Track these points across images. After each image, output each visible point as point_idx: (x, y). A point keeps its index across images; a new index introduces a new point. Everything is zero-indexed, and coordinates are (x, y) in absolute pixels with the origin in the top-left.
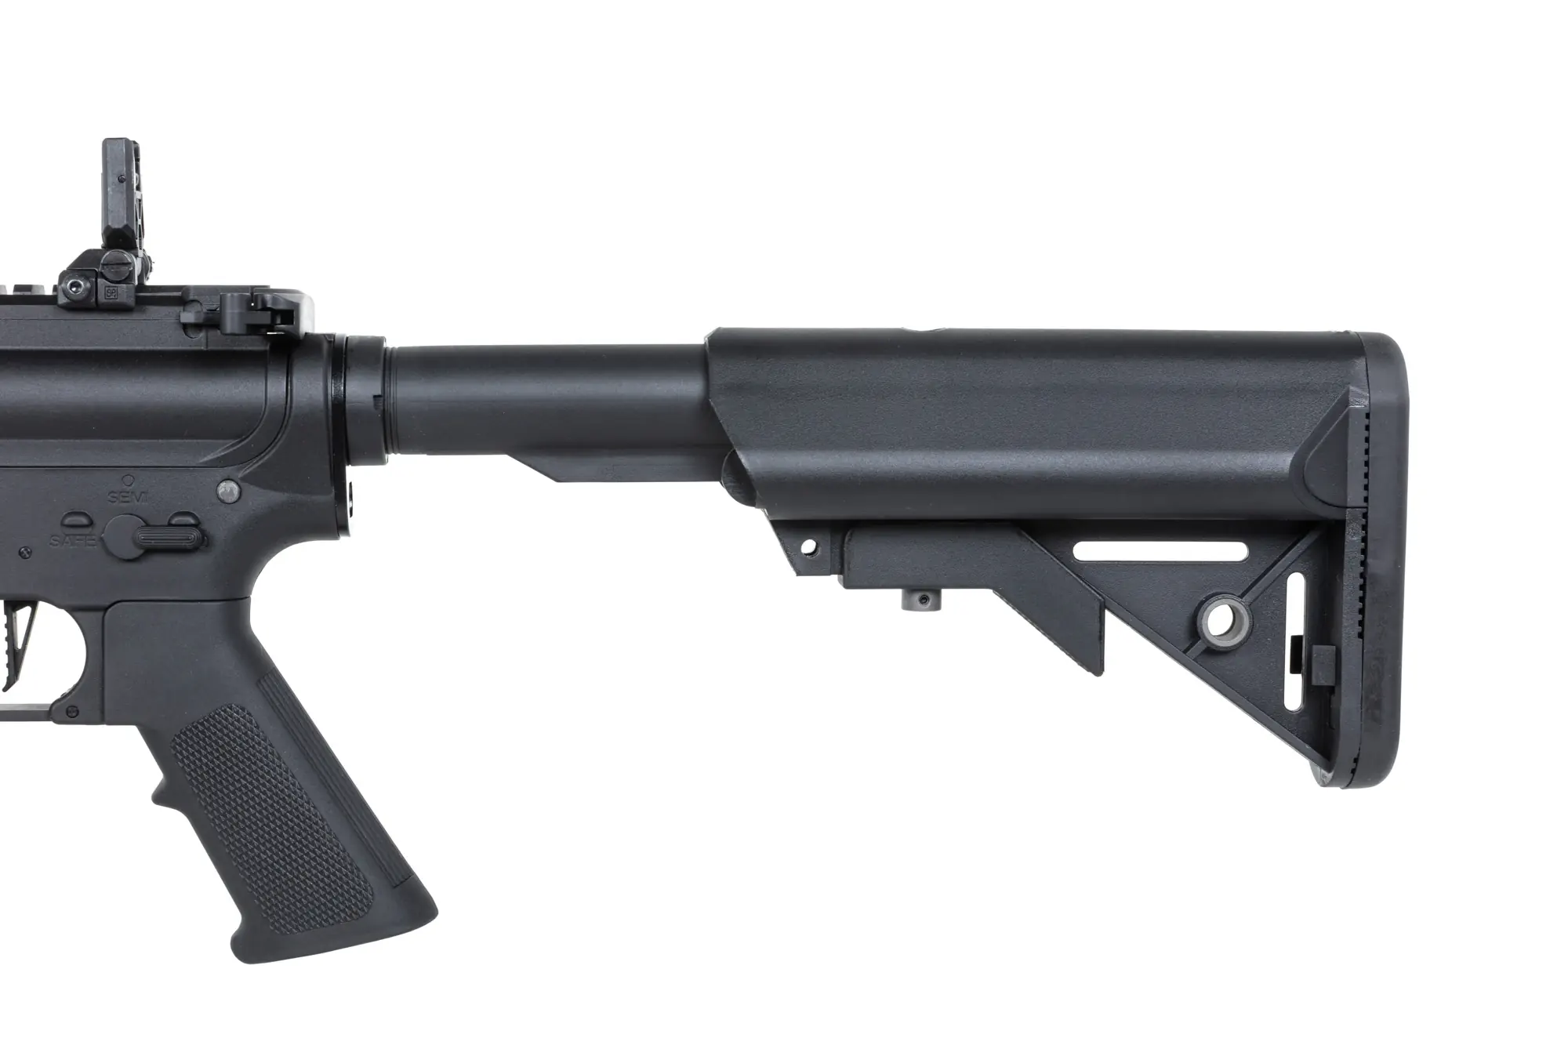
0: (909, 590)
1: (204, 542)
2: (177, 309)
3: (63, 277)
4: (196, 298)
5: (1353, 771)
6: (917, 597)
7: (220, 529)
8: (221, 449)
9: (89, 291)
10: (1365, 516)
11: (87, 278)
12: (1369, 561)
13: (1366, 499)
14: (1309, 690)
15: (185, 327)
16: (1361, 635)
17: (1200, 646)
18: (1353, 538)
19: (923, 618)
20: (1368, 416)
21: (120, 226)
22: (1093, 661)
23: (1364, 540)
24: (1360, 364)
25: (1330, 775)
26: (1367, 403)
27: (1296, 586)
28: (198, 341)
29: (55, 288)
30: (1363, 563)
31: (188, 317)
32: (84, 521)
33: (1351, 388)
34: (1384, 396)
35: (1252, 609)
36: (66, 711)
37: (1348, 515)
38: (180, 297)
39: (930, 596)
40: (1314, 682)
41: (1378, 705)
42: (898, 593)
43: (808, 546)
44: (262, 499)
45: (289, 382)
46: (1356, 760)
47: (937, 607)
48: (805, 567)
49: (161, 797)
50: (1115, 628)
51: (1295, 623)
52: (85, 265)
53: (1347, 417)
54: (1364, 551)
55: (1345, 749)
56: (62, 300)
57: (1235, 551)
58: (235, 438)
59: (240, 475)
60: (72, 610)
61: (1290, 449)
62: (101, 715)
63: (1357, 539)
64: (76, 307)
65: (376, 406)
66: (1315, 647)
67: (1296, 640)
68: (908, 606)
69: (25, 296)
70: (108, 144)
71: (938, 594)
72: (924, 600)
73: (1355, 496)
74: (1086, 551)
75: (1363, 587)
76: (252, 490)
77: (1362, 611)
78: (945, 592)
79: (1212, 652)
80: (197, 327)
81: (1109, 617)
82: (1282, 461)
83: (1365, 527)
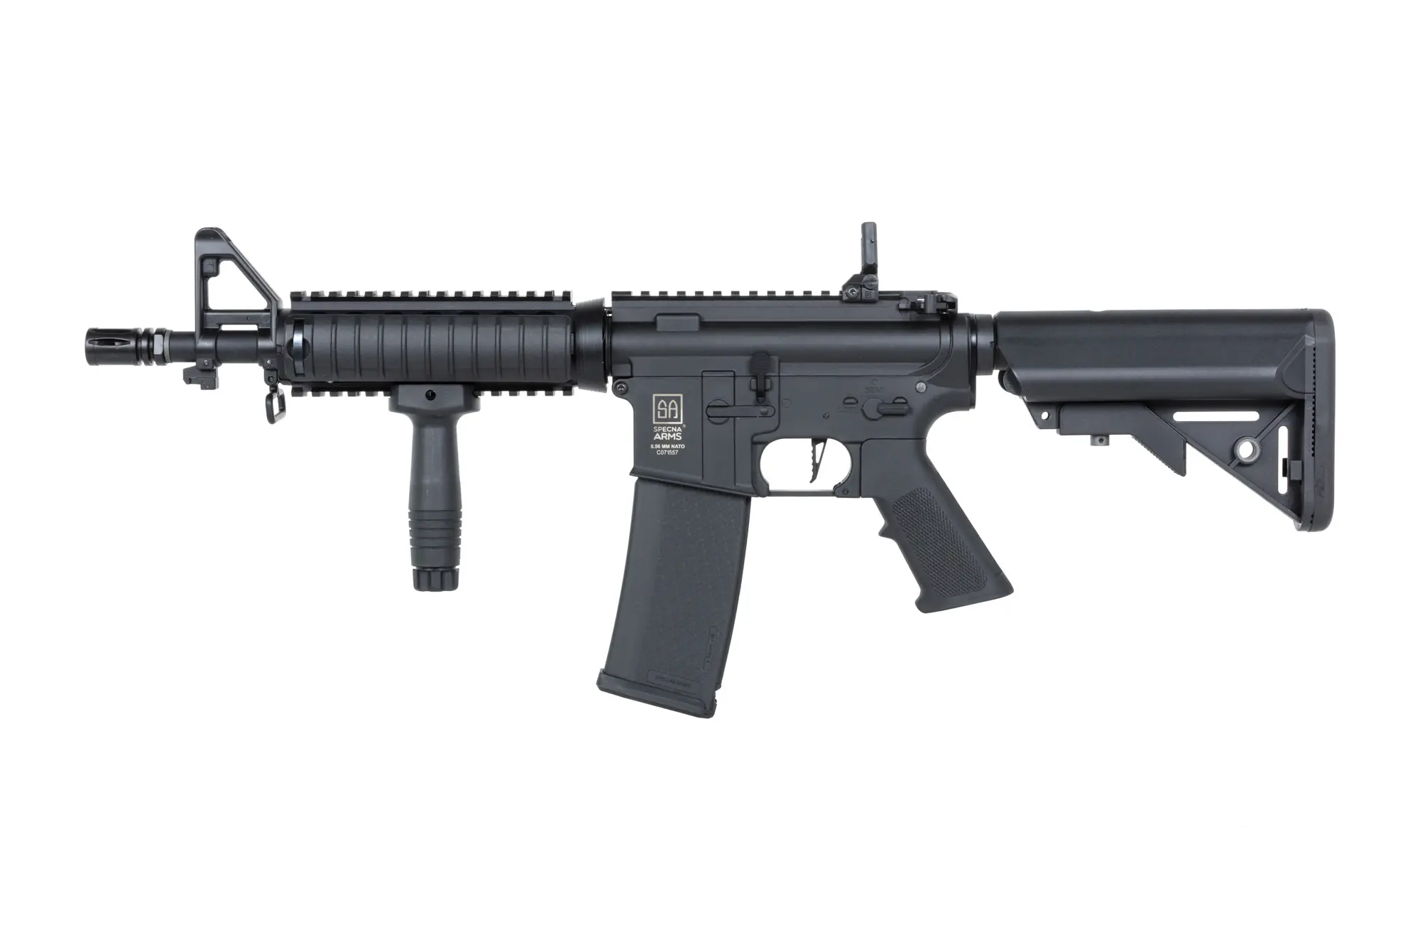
0: (1094, 436)
1: (910, 410)
2: (898, 302)
3: (845, 287)
4: (907, 297)
5: (1312, 522)
6: (1098, 439)
7: (918, 404)
8: (917, 366)
9: (858, 293)
10: (1314, 397)
11: (857, 288)
12: (1317, 419)
13: (1314, 389)
14: (1291, 484)
15: (901, 310)
16: (1313, 455)
17: (1236, 462)
18: (1308, 408)
19: (1100, 449)
20: (1314, 349)
21: (872, 263)
22: (1180, 468)
23: (1314, 409)
24: (1311, 324)
25: (1300, 525)
26: (1314, 342)
27: (1283, 433)
28: (906, 317)
29: (841, 292)
30: (1314, 420)
31: (903, 306)
32: (853, 401)
33: (1306, 336)
34: (1322, 340)
35: (1261, 443)
36: (841, 491)
37: (1306, 397)
38: (897, 296)
39: (1104, 438)
40: (1292, 478)
41: (1322, 488)
42: (1088, 438)
43: (1045, 415)
44: (938, 391)
45: (952, 336)
46: (1312, 516)
47: (1107, 444)
48: (1042, 425)
49: (884, 533)
50: (1191, 451)
51: (1283, 452)
52: (855, 281)
53: (1304, 350)
54: (1314, 414)
55: (1307, 510)
56: (845, 298)
57: (1252, 416)
58: (922, 362)
59: (927, 379)
60: (845, 443)
61: (1276, 366)
62: (860, 494)
63: (1311, 408)
64: (852, 301)
65: (991, 347)
66: (1293, 462)
67: (1285, 460)
68: (1093, 444)
69: (825, 296)
70: (864, 226)
71: (1107, 436)
72: (1101, 440)
73: (1309, 387)
74: (1180, 416)
75: (1314, 432)
76: (932, 386)
77: (1313, 443)
78: (1111, 436)
79: (1242, 464)
80: (905, 310)
81: (1188, 447)
82: (1270, 372)
83: (1314, 403)
